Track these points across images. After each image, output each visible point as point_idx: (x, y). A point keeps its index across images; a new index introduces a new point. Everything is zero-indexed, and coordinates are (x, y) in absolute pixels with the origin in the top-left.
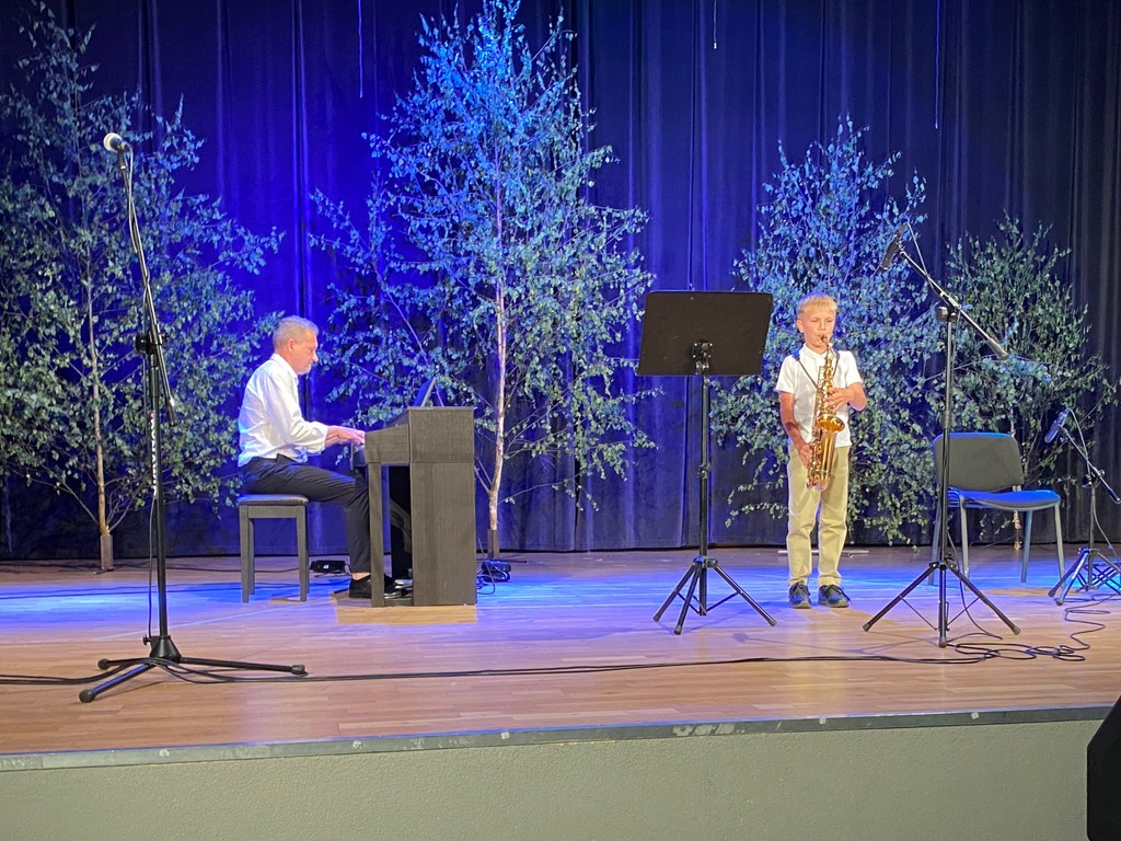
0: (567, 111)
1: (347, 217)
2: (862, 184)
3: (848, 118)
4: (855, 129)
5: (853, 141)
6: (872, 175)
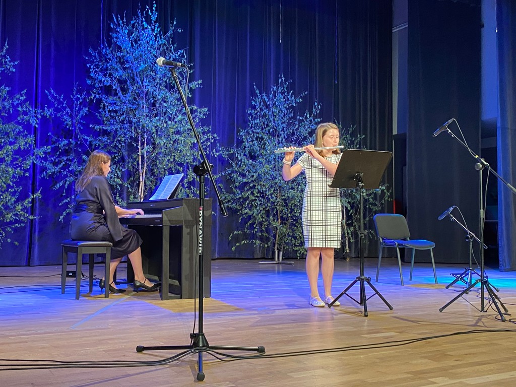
1: (65, 102)
3: (282, 76)
4: (286, 81)
5: (285, 86)
6: (295, 101)
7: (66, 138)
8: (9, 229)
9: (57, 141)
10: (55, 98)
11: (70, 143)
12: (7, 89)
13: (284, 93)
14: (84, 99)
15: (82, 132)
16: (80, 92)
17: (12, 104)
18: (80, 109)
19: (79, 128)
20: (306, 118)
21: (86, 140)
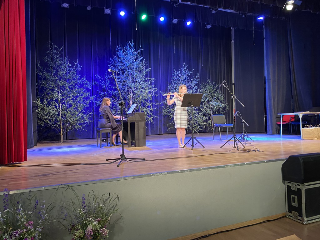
0: (142, 62)
1: (102, 79)
2: (187, 75)
3: (185, 64)
5: (186, 67)
6: (189, 73)
7: (104, 92)
8: (84, 126)
9: (101, 93)
10: (99, 77)
11: (105, 94)
12: (80, 76)
13: (185, 70)
14: (109, 78)
15: (109, 89)
16: (107, 75)
17: (82, 81)
18: (108, 81)
19: (108, 88)
20: (194, 79)
21: (111, 92)
